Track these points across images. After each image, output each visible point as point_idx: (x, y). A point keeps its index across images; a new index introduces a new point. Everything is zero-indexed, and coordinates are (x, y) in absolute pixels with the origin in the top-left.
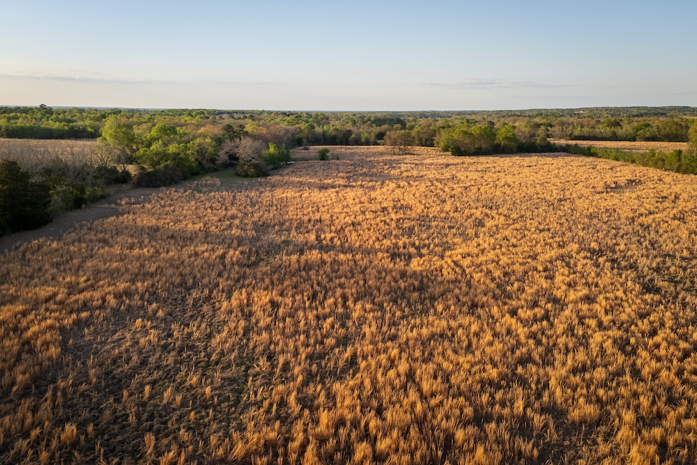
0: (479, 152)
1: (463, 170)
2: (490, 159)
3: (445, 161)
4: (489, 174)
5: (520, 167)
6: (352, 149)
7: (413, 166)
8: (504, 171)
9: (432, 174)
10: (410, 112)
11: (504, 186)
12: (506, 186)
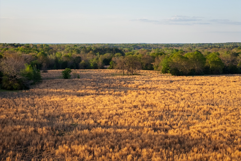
0: (193, 73)
1: (184, 84)
2: (203, 77)
3: (168, 79)
4: (205, 86)
5: (227, 82)
6: (85, 71)
7: (144, 82)
8: (217, 85)
9: (162, 86)
10: (124, 44)
11: (219, 93)
12: (220, 93)
